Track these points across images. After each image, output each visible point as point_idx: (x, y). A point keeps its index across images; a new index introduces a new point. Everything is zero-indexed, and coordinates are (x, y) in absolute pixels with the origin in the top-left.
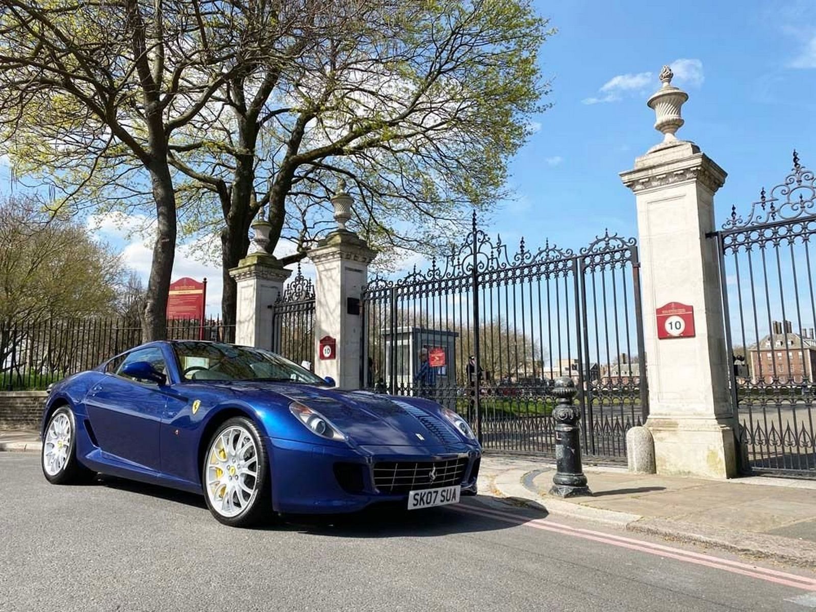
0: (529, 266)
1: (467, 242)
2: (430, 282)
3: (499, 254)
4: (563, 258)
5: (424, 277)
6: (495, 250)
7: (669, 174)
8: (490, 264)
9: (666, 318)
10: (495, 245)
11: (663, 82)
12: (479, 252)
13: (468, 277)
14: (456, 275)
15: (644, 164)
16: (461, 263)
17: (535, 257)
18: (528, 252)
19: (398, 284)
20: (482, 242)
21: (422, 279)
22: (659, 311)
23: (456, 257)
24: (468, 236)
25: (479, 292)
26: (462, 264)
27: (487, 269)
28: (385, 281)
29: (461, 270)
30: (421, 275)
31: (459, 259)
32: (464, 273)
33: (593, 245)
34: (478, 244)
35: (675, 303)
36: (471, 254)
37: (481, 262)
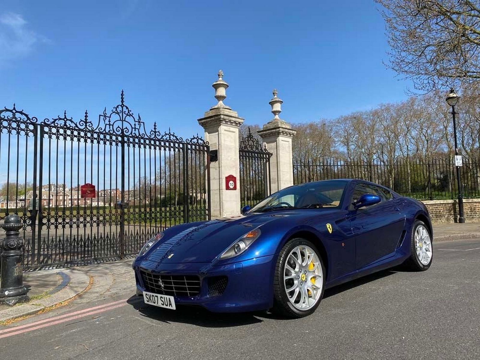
0: (159, 140)
1: (116, 110)
2: (82, 130)
3: (140, 127)
4: (178, 141)
5: (76, 125)
6: (137, 123)
7: (235, 122)
8: (134, 132)
9: (230, 181)
10: (136, 120)
11: (219, 77)
12: (125, 121)
13: (117, 135)
14: (107, 131)
15: (224, 113)
16: (111, 123)
17: (163, 137)
18: (159, 132)
19: (45, 123)
20: (127, 115)
21: (73, 125)
22: (227, 178)
23: (108, 119)
24: (118, 107)
25: (125, 148)
26: (113, 125)
27: (131, 133)
28: (27, 116)
29: (111, 129)
30: (72, 122)
31: (109, 121)
32: (114, 131)
33: (192, 139)
34: (124, 115)
35: (232, 175)
36: (120, 120)
37: (126, 128)
